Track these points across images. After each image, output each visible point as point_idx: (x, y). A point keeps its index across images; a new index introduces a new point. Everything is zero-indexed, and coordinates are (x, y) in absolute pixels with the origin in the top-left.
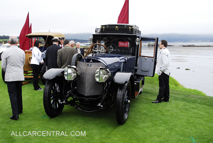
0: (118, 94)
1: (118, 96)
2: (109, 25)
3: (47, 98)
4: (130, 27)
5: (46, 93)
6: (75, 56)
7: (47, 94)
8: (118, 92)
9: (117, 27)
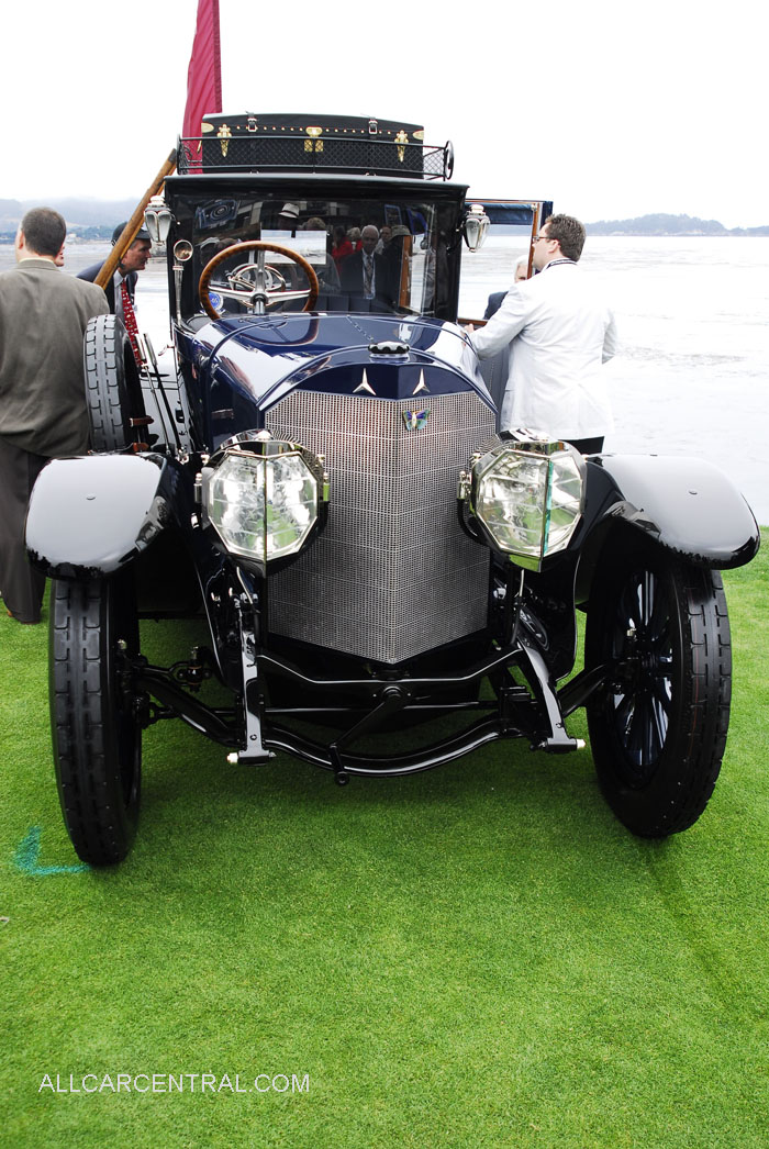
0: (696, 637)
1: (697, 652)
2: (264, 119)
3: (98, 734)
4: (402, 137)
5: (78, 695)
6: (100, 334)
7: (96, 703)
8: (695, 622)
9: (314, 132)
